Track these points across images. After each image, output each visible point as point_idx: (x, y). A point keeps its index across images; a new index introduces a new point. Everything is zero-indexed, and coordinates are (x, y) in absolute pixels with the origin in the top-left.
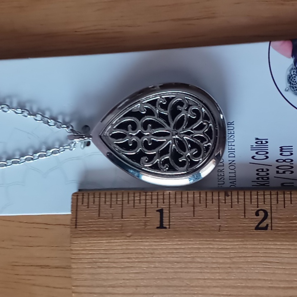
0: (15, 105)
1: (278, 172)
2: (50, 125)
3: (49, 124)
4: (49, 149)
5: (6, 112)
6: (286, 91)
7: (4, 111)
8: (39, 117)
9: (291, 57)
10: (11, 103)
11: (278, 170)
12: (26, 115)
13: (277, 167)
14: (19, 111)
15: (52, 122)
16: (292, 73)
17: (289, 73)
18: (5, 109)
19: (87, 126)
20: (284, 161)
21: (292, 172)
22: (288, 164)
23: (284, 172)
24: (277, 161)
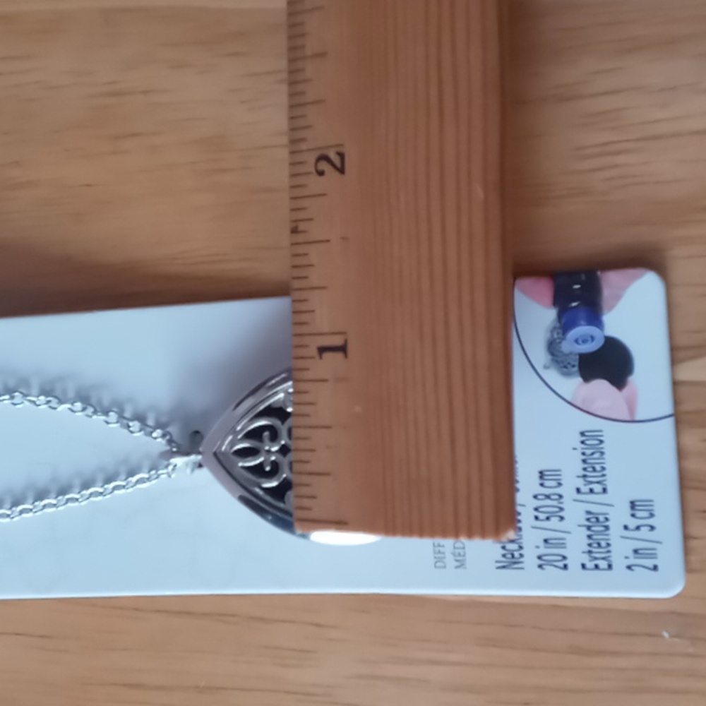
0: (71, 394)
1: (537, 518)
2: (132, 432)
3: (131, 429)
4: (131, 474)
5: (55, 408)
6: (546, 367)
7: (50, 407)
8: (113, 416)
9: (553, 307)
10: (65, 391)
11: (536, 514)
12: (90, 414)
13: (536, 509)
14: (78, 405)
15: (135, 425)
16: (555, 336)
17: (548, 335)
18: (54, 404)
19: (197, 432)
20: (548, 497)
21: (562, 518)
22: (555, 503)
23: (548, 518)
24: (535, 497)
